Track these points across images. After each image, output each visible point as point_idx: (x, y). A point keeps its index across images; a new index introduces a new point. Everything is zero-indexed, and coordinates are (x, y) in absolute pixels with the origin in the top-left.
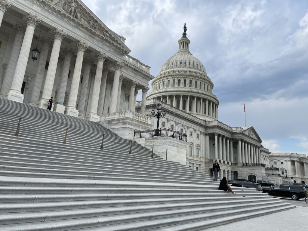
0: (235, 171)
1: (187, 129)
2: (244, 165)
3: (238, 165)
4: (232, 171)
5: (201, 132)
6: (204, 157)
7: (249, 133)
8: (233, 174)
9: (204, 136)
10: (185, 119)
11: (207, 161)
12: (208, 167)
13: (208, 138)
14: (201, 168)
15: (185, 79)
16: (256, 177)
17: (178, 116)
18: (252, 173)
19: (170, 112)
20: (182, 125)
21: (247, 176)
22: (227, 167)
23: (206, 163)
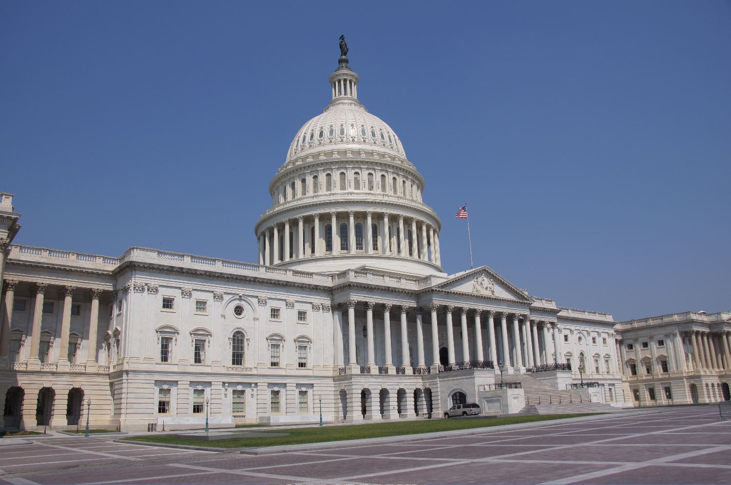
1: (257, 305)
3: (432, 372)
4: (417, 390)
5: (314, 306)
6: (328, 362)
7: (473, 285)
11: (337, 372)
12: (337, 389)
17: (218, 277)
18: (457, 387)
19: (187, 272)
20: (238, 297)
21: (448, 396)
22: (396, 380)
23: (335, 379)
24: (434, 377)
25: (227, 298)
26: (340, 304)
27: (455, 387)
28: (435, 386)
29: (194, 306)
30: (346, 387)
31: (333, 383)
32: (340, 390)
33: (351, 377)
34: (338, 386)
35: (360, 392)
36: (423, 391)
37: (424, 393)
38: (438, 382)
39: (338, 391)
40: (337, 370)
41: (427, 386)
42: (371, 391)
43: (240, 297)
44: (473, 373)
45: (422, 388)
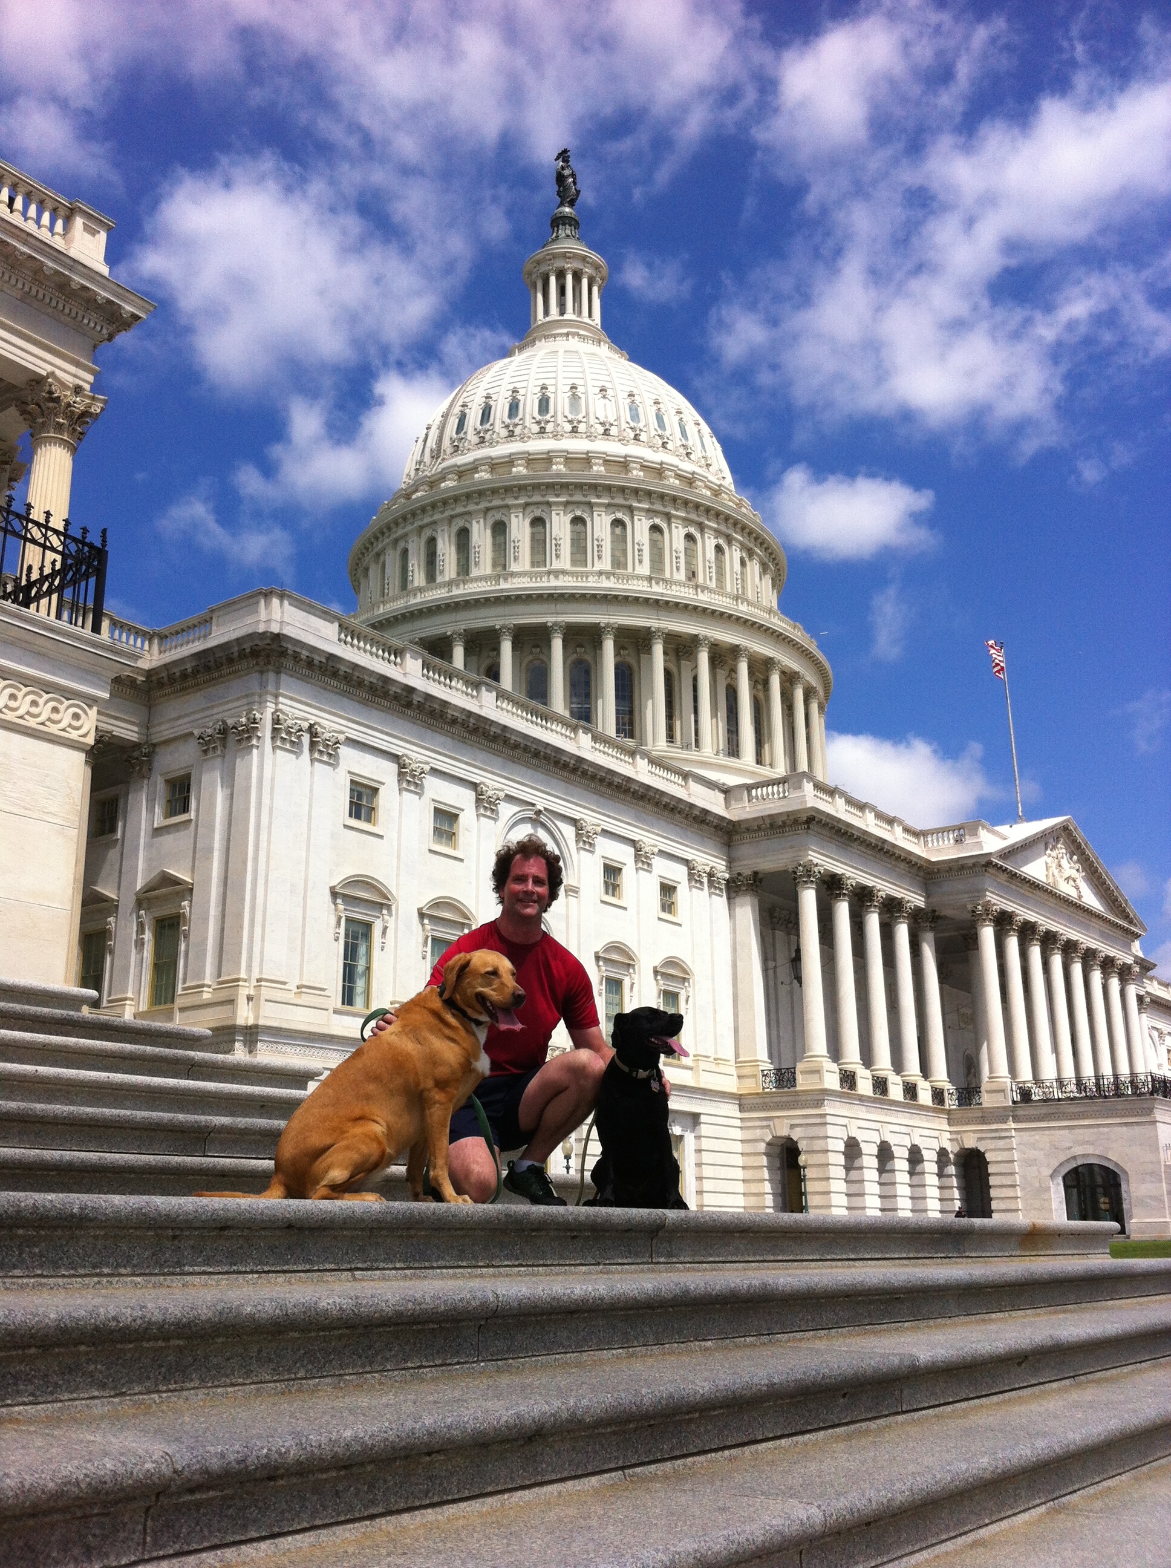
2: (1026, 1095)
3: (987, 1100)
6: (726, 1053)
7: (1047, 866)
8: (952, 1169)
9: (719, 901)
11: (754, 1082)
12: (757, 1134)
15: (579, 513)
16: (1118, 1177)
17: (495, 738)
18: (1090, 1150)
19: (420, 707)
20: (531, 814)
21: (1052, 1176)
22: (903, 1118)
23: (743, 1102)
24: (1000, 1115)
25: (507, 811)
26: (756, 873)
27: (1078, 1150)
28: (1001, 1144)
29: (428, 822)
30: (798, 1129)
31: (738, 1115)
32: (769, 1138)
33: (819, 1097)
34: (763, 1127)
35: (841, 1147)
36: (951, 1156)
37: (955, 1164)
38: (1013, 1133)
39: (763, 1140)
40: (755, 1076)
41: (970, 1143)
42: (862, 1145)
43: (540, 811)
44: (1150, 1111)
45: (948, 1146)
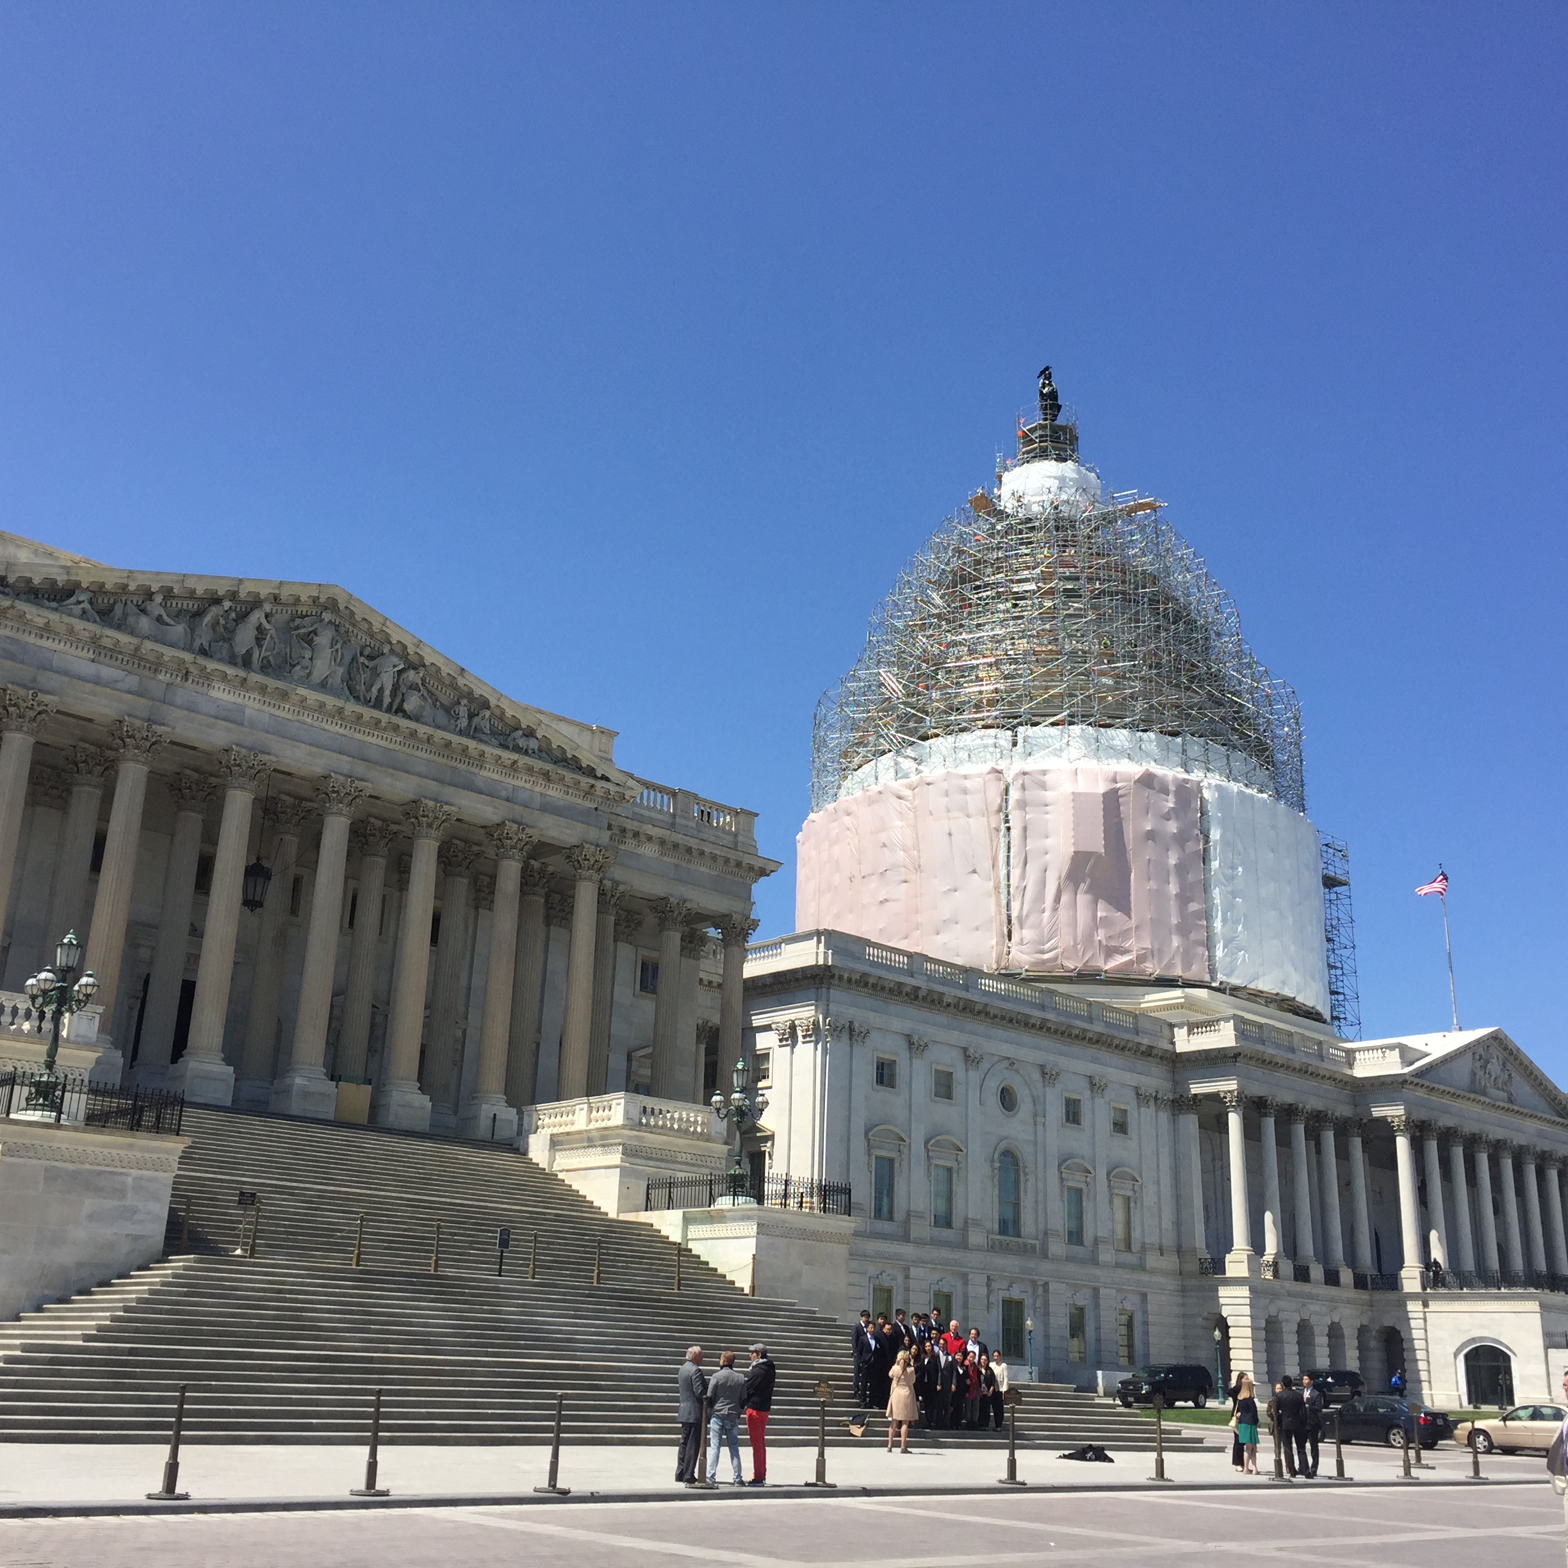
0: (1388, 1322)
1: (1040, 1085)
4: (1362, 1331)
5: (1141, 1097)
6: (1169, 1240)
7: (1474, 1074)
8: (1373, 1344)
9: (1164, 1116)
10: (1026, 1025)
11: (1192, 1266)
13: (1190, 1123)
14: (1151, 1318)
16: (1509, 1357)
18: (1484, 1332)
20: (1007, 1065)
21: (1455, 1354)
22: (1325, 1300)
23: (1185, 1284)
25: (988, 1065)
26: (1195, 1096)
27: (1475, 1333)
29: (931, 1081)
32: (1204, 1313)
35: (1263, 1324)
36: (1373, 1332)
37: (1374, 1339)
39: (1196, 1315)
40: (1191, 1263)
42: (1283, 1323)
45: (1371, 1325)
